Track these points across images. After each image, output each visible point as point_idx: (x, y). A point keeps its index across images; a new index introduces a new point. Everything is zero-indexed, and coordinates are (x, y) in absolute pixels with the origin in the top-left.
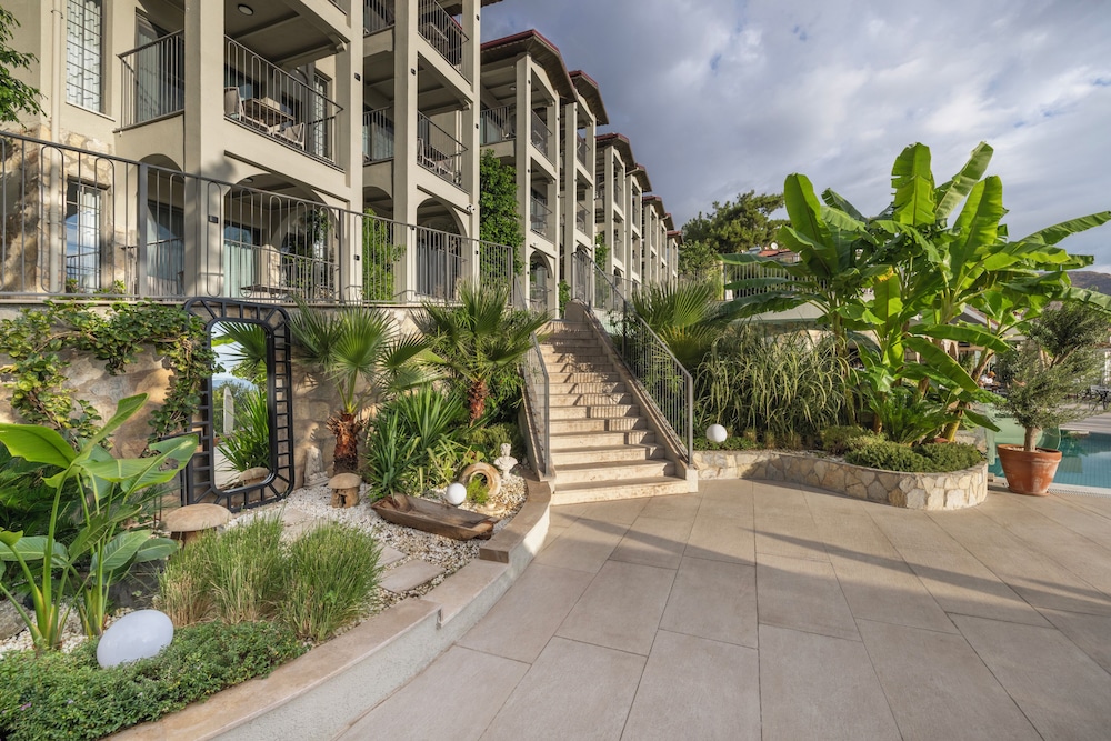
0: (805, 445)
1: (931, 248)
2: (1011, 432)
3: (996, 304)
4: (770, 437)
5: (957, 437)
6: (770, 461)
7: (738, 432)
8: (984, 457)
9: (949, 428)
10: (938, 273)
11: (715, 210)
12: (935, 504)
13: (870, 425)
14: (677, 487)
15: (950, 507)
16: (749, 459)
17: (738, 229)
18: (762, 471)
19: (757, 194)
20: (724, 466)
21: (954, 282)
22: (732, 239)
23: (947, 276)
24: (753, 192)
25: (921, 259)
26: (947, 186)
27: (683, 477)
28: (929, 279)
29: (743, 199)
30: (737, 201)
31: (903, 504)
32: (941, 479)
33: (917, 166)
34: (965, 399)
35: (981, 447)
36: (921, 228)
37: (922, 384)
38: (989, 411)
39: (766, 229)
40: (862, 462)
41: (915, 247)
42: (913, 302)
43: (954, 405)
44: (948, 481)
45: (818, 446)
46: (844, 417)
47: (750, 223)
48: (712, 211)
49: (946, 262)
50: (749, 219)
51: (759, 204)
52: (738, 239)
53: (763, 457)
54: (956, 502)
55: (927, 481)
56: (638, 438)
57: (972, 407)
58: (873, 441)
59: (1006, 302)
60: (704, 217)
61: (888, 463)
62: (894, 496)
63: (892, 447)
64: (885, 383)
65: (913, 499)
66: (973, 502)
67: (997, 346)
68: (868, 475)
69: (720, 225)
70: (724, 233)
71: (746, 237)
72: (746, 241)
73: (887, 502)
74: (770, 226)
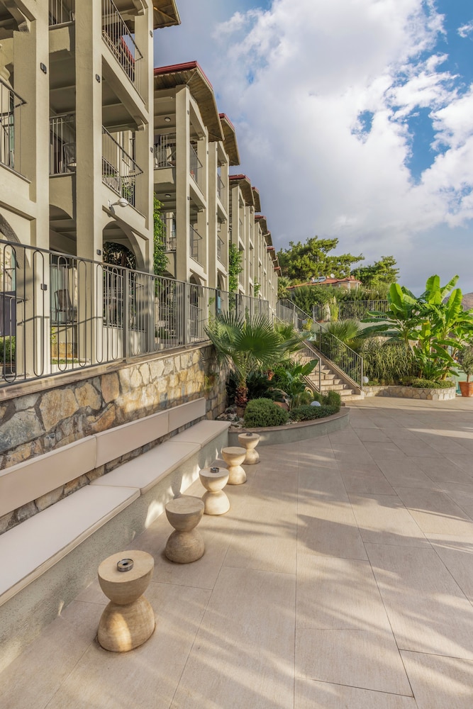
0: (395, 384)
1: (439, 313)
2: (463, 377)
3: (459, 332)
4: (383, 381)
5: (445, 379)
6: (385, 390)
7: (371, 379)
8: (454, 385)
9: (443, 376)
10: (441, 321)
11: (291, 247)
12: (441, 398)
13: (417, 375)
14: (358, 398)
15: (445, 399)
16: (377, 389)
17: (308, 262)
18: (381, 393)
19: (320, 239)
20: (369, 392)
21: (446, 325)
22: (304, 269)
23: (444, 322)
24: (317, 237)
25: (436, 315)
26: (444, 288)
27: (360, 394)
28: (439, 323)
29: (310, 241)
30: (306, 243)
31: (431, 399)
32: (443, 390)
33: (435, 282)
34: (449, 365)
35: (454, 382)
36: (437, 305)
37: (435, 360)
38: (456, 369)
39: (325, 263)
40: (419, 387)
41: (433, 311)
42: (434, 330)
43: (445, 368)
44: (444, 391)
45: (400, 384)
46: (411, 373)
47: (314, 258)
48: (289, 248)
49: (444, 318)
50: (314, 255)
51: (321, 246)
52: (307, 269)
53: (382, 388)
54: (447, 398)
55: (438, 391)
56: (337, 381)
57: (451, 368)
58: (420, 380)
59: (462, 332)
60: (284, 252)
61: (427, 386)
62: (429, 397)
63: (427, 381)
64: (425, 359)
65: (434, 397)
66: (451, 398)
67: (459, 347)
68: (420, 391)
69: (294, 258)
70: (298, 263)
71: (313, 268)
72: (313, 271)
73: (427, 399)
74: (327, 261)
